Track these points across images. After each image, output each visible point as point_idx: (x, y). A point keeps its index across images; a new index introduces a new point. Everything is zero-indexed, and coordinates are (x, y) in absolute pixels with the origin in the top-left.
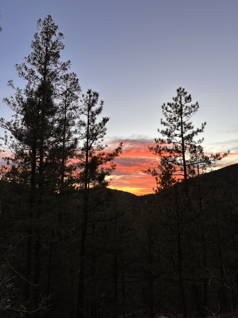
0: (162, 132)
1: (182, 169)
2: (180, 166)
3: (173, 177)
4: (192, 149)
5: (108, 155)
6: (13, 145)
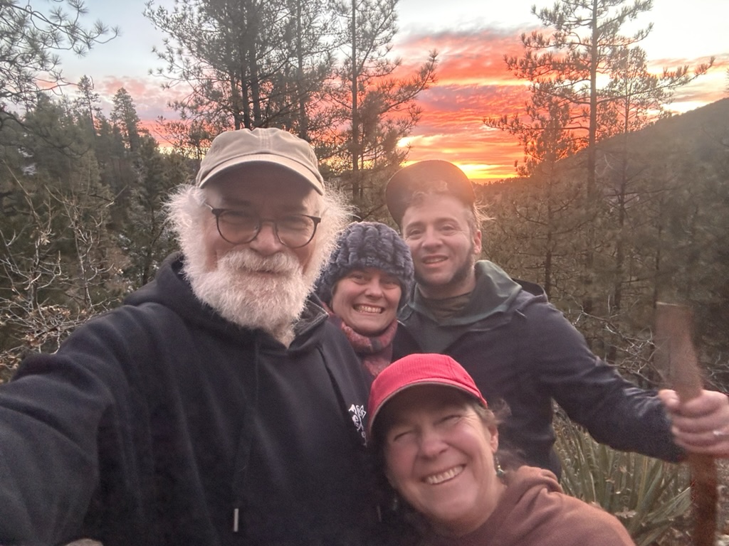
0: (542, 13)
1: (585, 113)
2: (583, 105)
3: (567, 133)
4: (616, 58)
5: (402, 86)
6: (188, 72)
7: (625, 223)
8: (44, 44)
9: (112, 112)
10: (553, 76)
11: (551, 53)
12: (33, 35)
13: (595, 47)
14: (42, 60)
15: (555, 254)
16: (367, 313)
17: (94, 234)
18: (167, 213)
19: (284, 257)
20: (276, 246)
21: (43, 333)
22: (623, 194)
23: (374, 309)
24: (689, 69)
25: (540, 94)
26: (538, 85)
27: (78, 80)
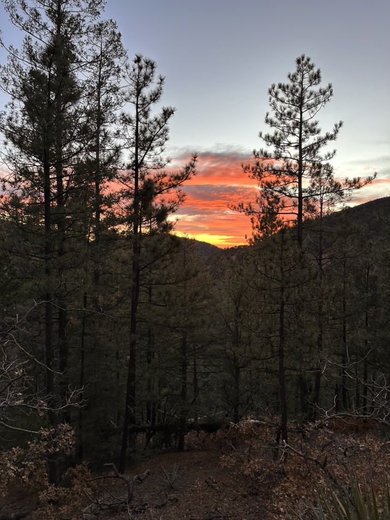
0: (266, 137)
1: (295, 204)
2: (293, 198)
3: (279, 217)
4: (315, 169)
5: (172, 177)
10: (274, 179)
11: (273, 163)
13: (301, 161)
22: (320, 259)
24: (360, 180)
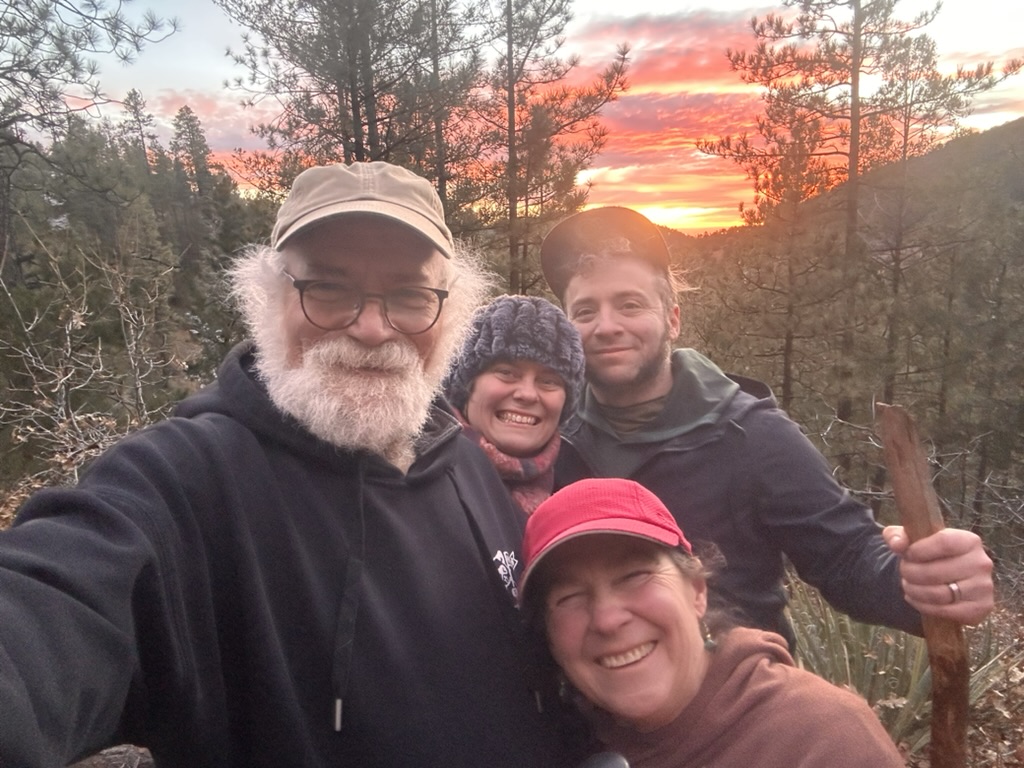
1: (843, 132)
2: (839, 120)
5: (579, 97)
6: (277, 81)
7: (901, 289)
8: (77, 45)
9: (172, 141)
10: (797, 79)
11: (795, 45)
12: (62, 33)
13: (857, 35)
14: (74, 68)
15: (798, 335)
16: (515, 424)
17: (146, 313)
18: (232, 285)
19: (396, 348)
20: (385, 333)
21: (80, 452)
22: (897, 249)
23: (525, 419)
24: (993, 67)
25: (779, 105)
26: (775, 92)
27: (124, 96)
